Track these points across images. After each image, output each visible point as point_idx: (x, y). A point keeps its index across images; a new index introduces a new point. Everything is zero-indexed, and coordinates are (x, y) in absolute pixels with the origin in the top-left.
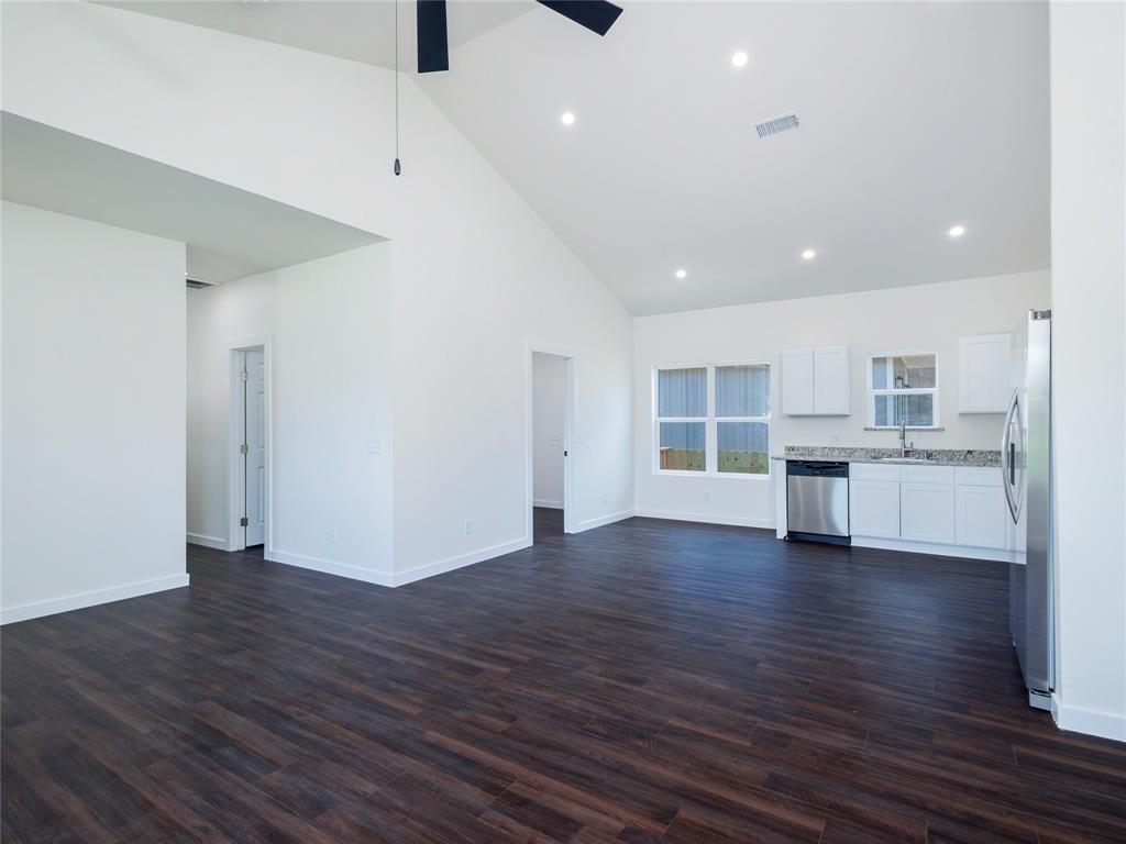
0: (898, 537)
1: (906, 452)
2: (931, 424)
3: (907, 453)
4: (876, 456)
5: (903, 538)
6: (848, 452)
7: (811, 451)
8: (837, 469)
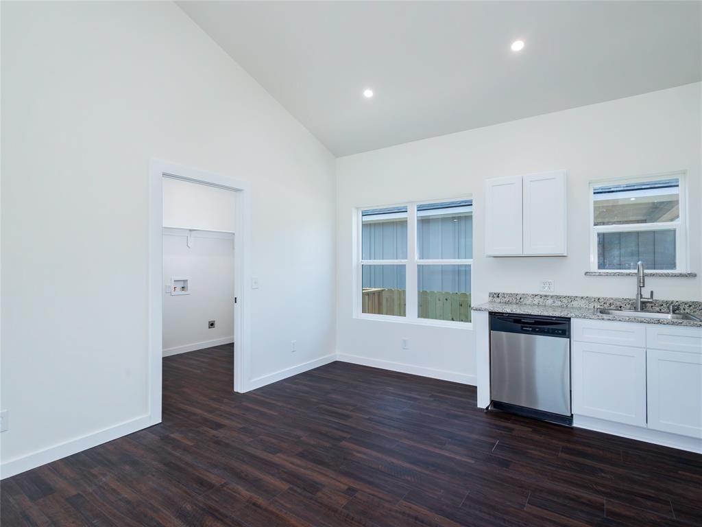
0: (643, 424)
1: (643, 303)
2: (673, 266)
3: (644, 306)
4: (605, 309)
5: (650, 425)
6: (565, 301)
7: (518, 299)
8: (557, 327)
